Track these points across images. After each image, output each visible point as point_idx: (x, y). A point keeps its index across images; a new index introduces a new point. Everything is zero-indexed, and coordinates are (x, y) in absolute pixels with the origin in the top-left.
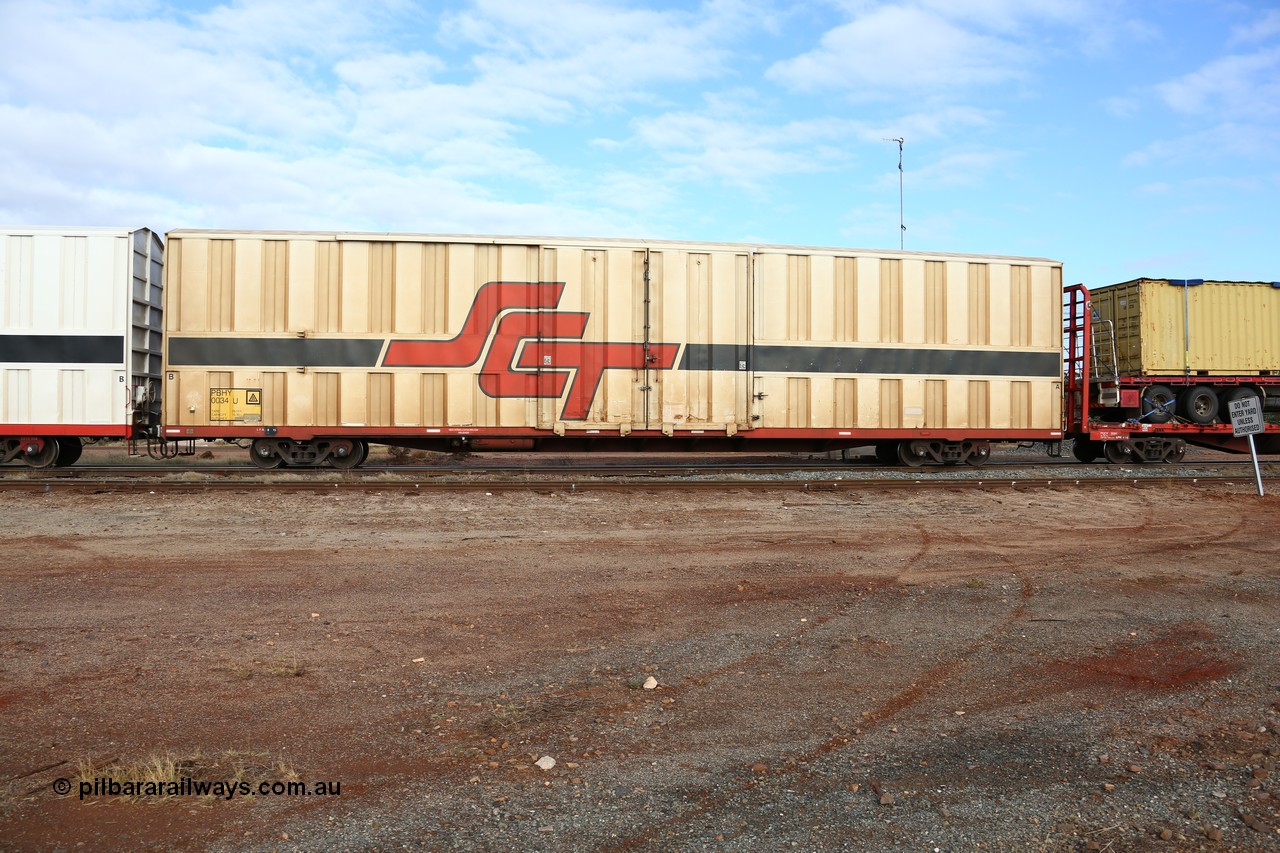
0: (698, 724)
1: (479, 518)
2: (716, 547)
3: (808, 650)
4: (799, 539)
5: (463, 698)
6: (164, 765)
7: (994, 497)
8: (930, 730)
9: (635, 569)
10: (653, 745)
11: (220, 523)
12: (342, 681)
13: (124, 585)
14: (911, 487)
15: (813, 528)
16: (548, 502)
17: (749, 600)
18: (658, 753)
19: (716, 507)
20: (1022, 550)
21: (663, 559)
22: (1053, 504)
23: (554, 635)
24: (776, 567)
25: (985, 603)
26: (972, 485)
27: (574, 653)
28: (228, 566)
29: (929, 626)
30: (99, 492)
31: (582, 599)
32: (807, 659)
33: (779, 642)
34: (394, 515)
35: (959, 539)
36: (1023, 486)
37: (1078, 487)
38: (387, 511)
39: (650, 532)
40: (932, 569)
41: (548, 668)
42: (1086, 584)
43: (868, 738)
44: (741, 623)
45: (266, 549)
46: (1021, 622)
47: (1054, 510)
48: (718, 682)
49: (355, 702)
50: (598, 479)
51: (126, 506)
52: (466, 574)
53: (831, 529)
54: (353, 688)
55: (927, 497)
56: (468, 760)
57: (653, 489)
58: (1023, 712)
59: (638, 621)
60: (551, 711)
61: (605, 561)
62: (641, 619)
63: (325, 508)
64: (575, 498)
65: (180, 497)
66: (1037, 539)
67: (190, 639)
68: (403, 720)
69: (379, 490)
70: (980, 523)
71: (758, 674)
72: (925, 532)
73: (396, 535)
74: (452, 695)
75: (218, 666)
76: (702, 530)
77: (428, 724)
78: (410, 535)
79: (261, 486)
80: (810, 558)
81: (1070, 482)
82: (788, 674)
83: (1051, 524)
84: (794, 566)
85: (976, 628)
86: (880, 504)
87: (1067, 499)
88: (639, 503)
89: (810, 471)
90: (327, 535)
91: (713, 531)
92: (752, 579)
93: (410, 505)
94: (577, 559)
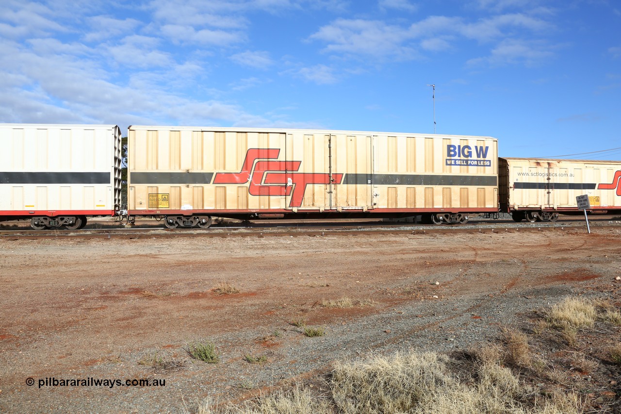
1: (297, 245)
17: (435, 266)
19: (384, 240)
25: (513, 265)
26: (477, 231)
29: (501, 270)
30: (131, 239)
32: (473, 278)
33: (459, 275)
34: (262, 245)
36: (497, 231)
37: (518, 231)
40: (485, 257)
42: (541, 260)
44: (441, 271)
46: (527, 269)
47: (513, 239)
48: (454, 283)
51: (150, 243)
53: (436, 246)
55: (462, 235)
58: (547, 285)
66: (514, 248)
71: (463, 281)
72: (471, 247)
80: (439, 255)
82: (472, 281)
83: (515, 244)
84: (436, 257)
85: (516, 270)
91: (393, 248)
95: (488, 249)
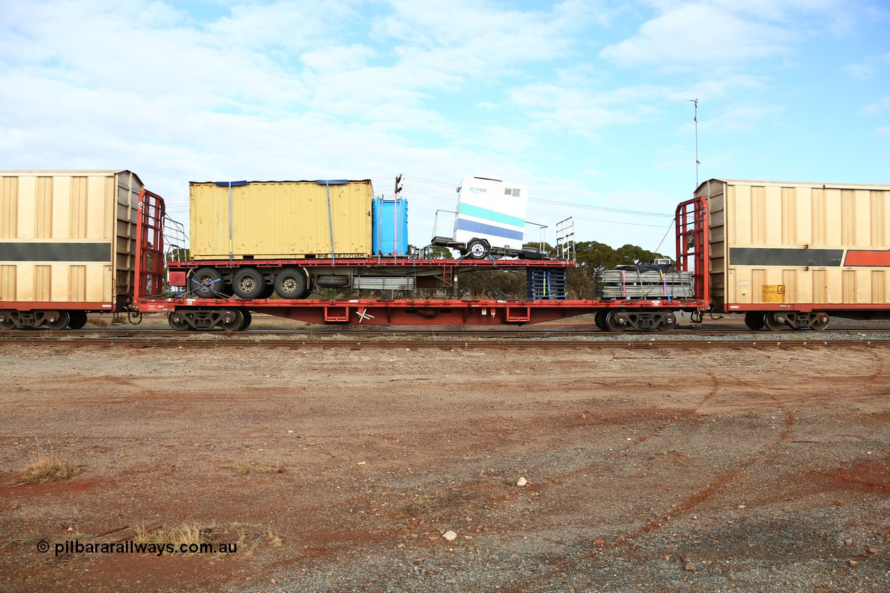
0: (555, 511)
1: (401, 366)
2: (567, 388)
3: (632, 460)
4: (624, 382)
5: (393, 490)
6: (192, 531)
7: (764, 353)
8: (720, 518)
9: (510, 403)
10: (524, 525)
11: (226, 368)
12: (310, 476)
13: (163, 410)
14: (704, 346)
15: (635, 374)
16: (449, 356)
17: (590, 425)
18: (528, 530)
19: (566, 359)
20: (785, 391)
21: (530, 395)
22: (807, 359)
23: (454, 448)
24: (609, 401)
25: (759, 429)
26: (748, 345)
27: (469, 460)
28: (232, 398)
29: (719, 444)
30: (146, 347)
31: (473, 422)
32: (632, 467)
33: (612, 454)
34: (343, 363)
35: (739, 383)
36: (786, 346)
37: (827, 346)
38: (339, 361)
39: (520, 377)
40: (720, 404)
41: (451, 470)
42: (833, 416)
43: (676, 522)
44: (585, 441)
45: (257, 386)
46: (786, 443)
47: (809, 363)
48: (569, 481)
49: (319, 491)
50: (483, 340)
51: (163, 356)
52: (393, 405)
53: (648, 375)
54: (317, 482)
55: (716, 353)
56: (396, 532)
57: (522, 346)
58: (788, 507)
59: (512, 438)
60: (453, 499)
61: (489, 397)
62: (515, 437)
63: (296, 359)
64: (468, 353)
65: (199, 350)
66: (797, 384)
67: (208, 447)
68: (351, 504)
69: (333, 346)
70: (755, 372)
71: (597, 476)
72: (715, 378)
73: (344, 377)
74: (385, 488)
75: (226, 465)
76: (556, 375)
77: (369, 508)
78: (354, 378)
79: (253, 343)
80: (633, 396)
81: (821, 343)
82: (618, 476)
83: (806, 373)
84: (621, 401)
85: (752, 446)
86: (682, 358)
87: (818, 355)
88: (512, 356)
89: (632, 334)
90: (298, 377)
91: (564, 376)
92: (592, 410)
93: (354, 357)
94: (469, 395)
95: (745, 384)
